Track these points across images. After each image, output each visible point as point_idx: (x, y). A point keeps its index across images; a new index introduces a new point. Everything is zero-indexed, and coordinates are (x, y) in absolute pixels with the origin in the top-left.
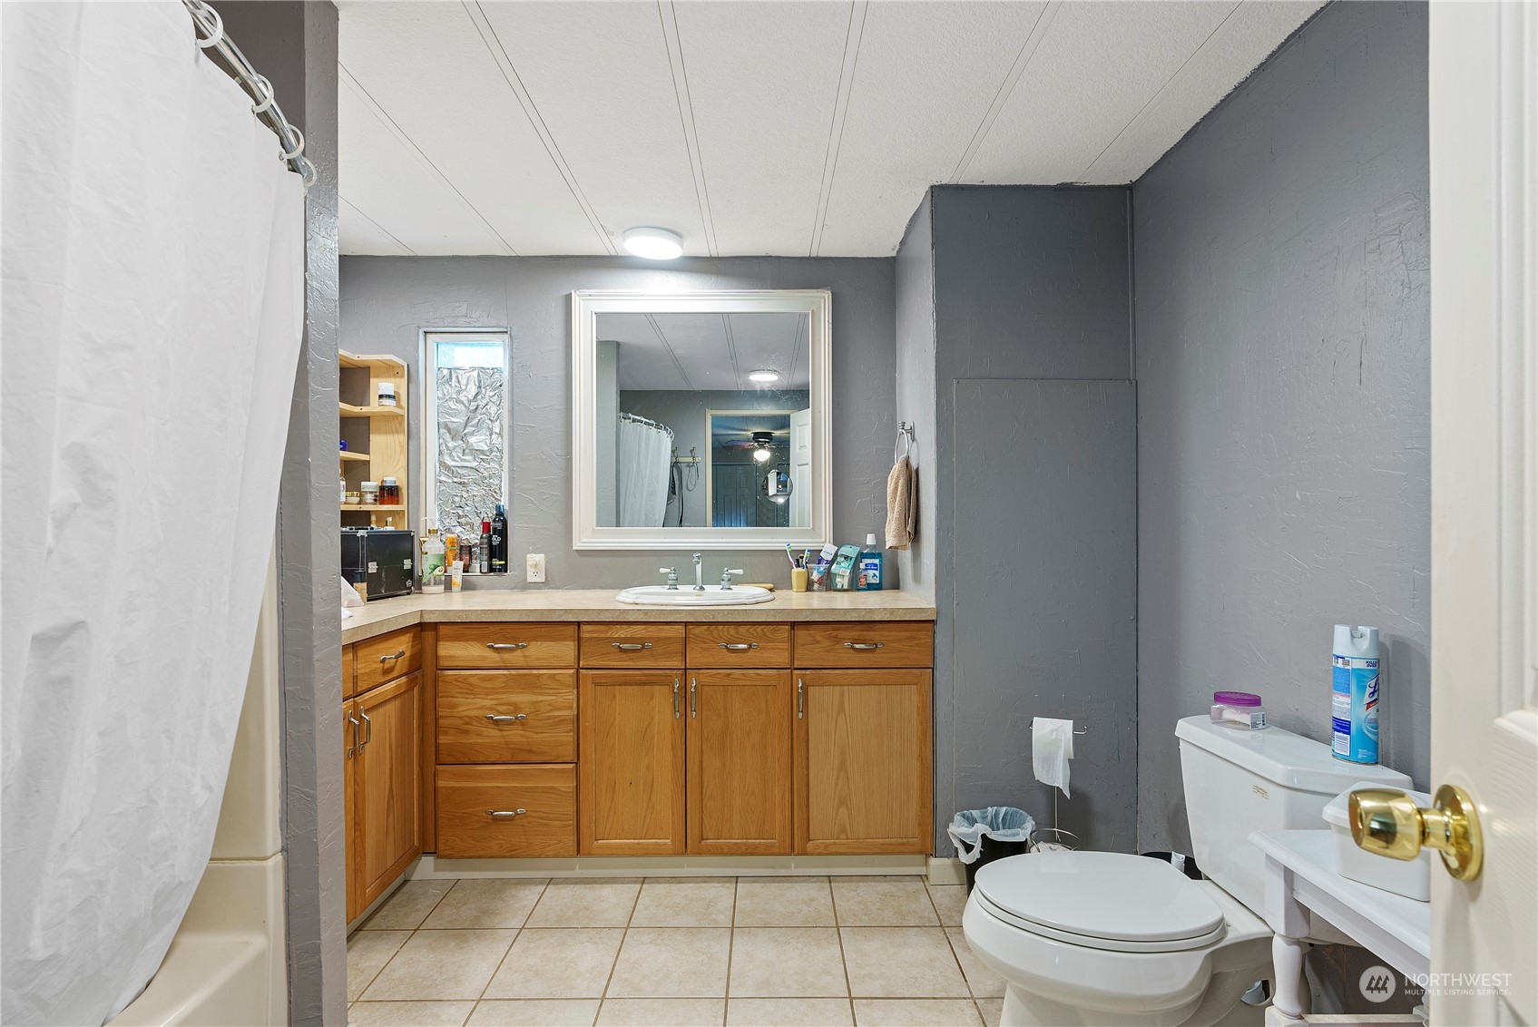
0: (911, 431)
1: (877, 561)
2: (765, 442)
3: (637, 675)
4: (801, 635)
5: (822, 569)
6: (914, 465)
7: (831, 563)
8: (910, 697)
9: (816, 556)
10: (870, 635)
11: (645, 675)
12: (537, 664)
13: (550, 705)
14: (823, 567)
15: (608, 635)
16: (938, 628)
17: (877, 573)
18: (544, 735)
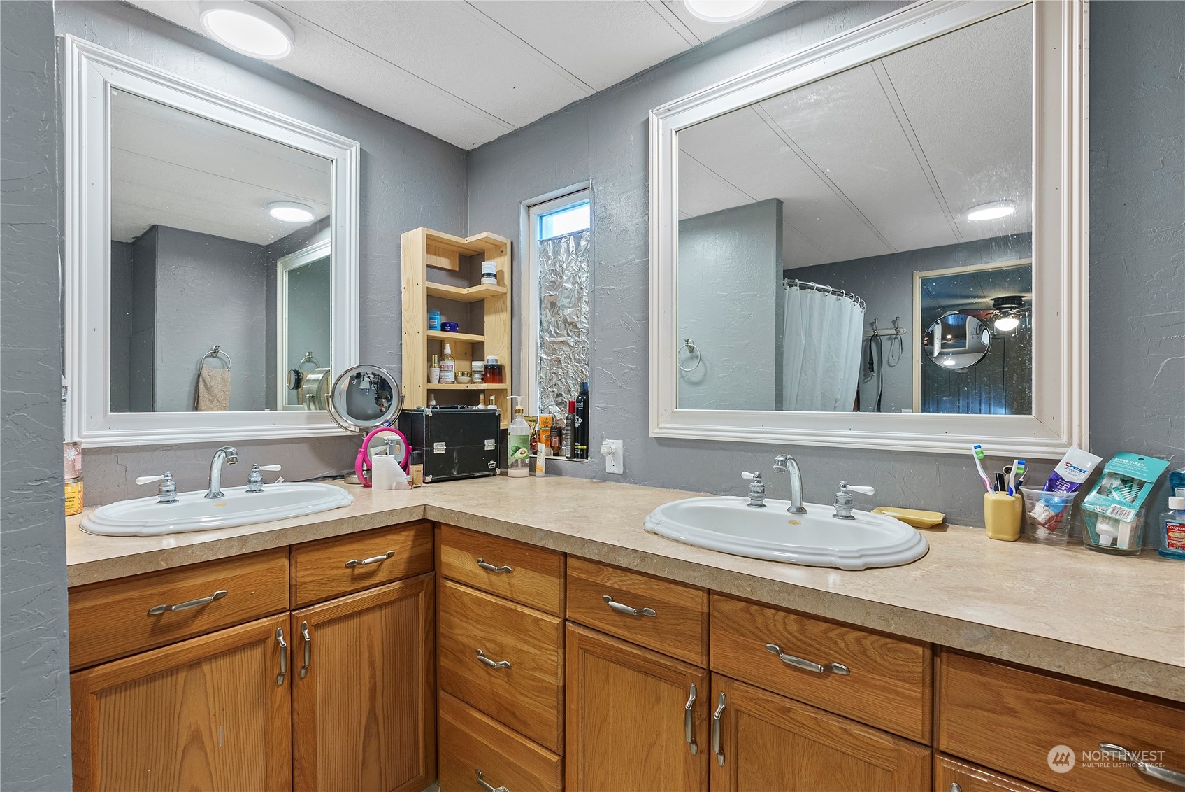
2: (1011, 308)
3: (635, 656)
4: (955, 679)
5: (1056, 500)
11: (646, 660)
12: (521, 598)
13: (533, 660)
14: (1058, 497)
15: (599, 580)
18: (527, 700)
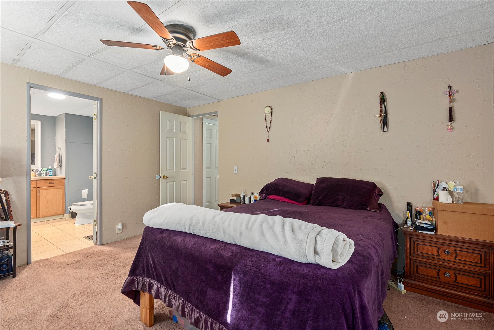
0: (60, 149)
1: (51, 171)
4: (38, 182)
6: (60, 155)
7: (41, 171)
8: (60, 191)
9: (37, 170)
10: (53, 181)
14: (39, 172)
16: (66, 180)
17: (51, 173)
